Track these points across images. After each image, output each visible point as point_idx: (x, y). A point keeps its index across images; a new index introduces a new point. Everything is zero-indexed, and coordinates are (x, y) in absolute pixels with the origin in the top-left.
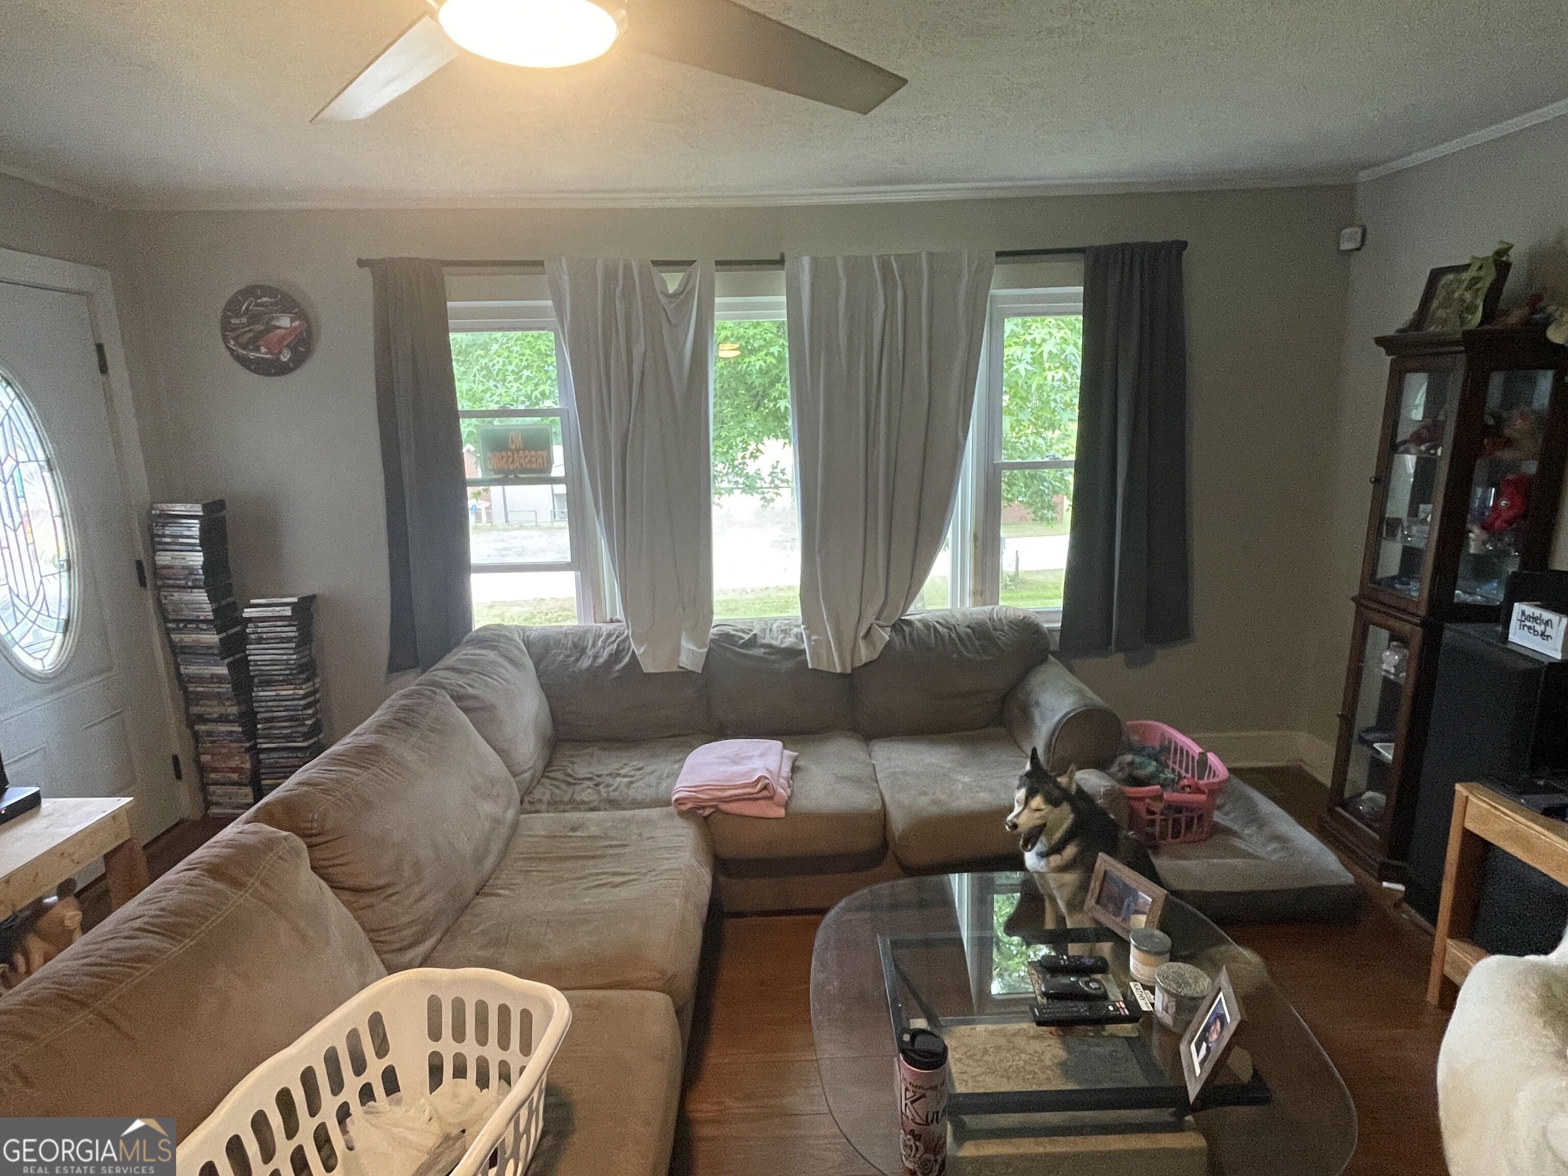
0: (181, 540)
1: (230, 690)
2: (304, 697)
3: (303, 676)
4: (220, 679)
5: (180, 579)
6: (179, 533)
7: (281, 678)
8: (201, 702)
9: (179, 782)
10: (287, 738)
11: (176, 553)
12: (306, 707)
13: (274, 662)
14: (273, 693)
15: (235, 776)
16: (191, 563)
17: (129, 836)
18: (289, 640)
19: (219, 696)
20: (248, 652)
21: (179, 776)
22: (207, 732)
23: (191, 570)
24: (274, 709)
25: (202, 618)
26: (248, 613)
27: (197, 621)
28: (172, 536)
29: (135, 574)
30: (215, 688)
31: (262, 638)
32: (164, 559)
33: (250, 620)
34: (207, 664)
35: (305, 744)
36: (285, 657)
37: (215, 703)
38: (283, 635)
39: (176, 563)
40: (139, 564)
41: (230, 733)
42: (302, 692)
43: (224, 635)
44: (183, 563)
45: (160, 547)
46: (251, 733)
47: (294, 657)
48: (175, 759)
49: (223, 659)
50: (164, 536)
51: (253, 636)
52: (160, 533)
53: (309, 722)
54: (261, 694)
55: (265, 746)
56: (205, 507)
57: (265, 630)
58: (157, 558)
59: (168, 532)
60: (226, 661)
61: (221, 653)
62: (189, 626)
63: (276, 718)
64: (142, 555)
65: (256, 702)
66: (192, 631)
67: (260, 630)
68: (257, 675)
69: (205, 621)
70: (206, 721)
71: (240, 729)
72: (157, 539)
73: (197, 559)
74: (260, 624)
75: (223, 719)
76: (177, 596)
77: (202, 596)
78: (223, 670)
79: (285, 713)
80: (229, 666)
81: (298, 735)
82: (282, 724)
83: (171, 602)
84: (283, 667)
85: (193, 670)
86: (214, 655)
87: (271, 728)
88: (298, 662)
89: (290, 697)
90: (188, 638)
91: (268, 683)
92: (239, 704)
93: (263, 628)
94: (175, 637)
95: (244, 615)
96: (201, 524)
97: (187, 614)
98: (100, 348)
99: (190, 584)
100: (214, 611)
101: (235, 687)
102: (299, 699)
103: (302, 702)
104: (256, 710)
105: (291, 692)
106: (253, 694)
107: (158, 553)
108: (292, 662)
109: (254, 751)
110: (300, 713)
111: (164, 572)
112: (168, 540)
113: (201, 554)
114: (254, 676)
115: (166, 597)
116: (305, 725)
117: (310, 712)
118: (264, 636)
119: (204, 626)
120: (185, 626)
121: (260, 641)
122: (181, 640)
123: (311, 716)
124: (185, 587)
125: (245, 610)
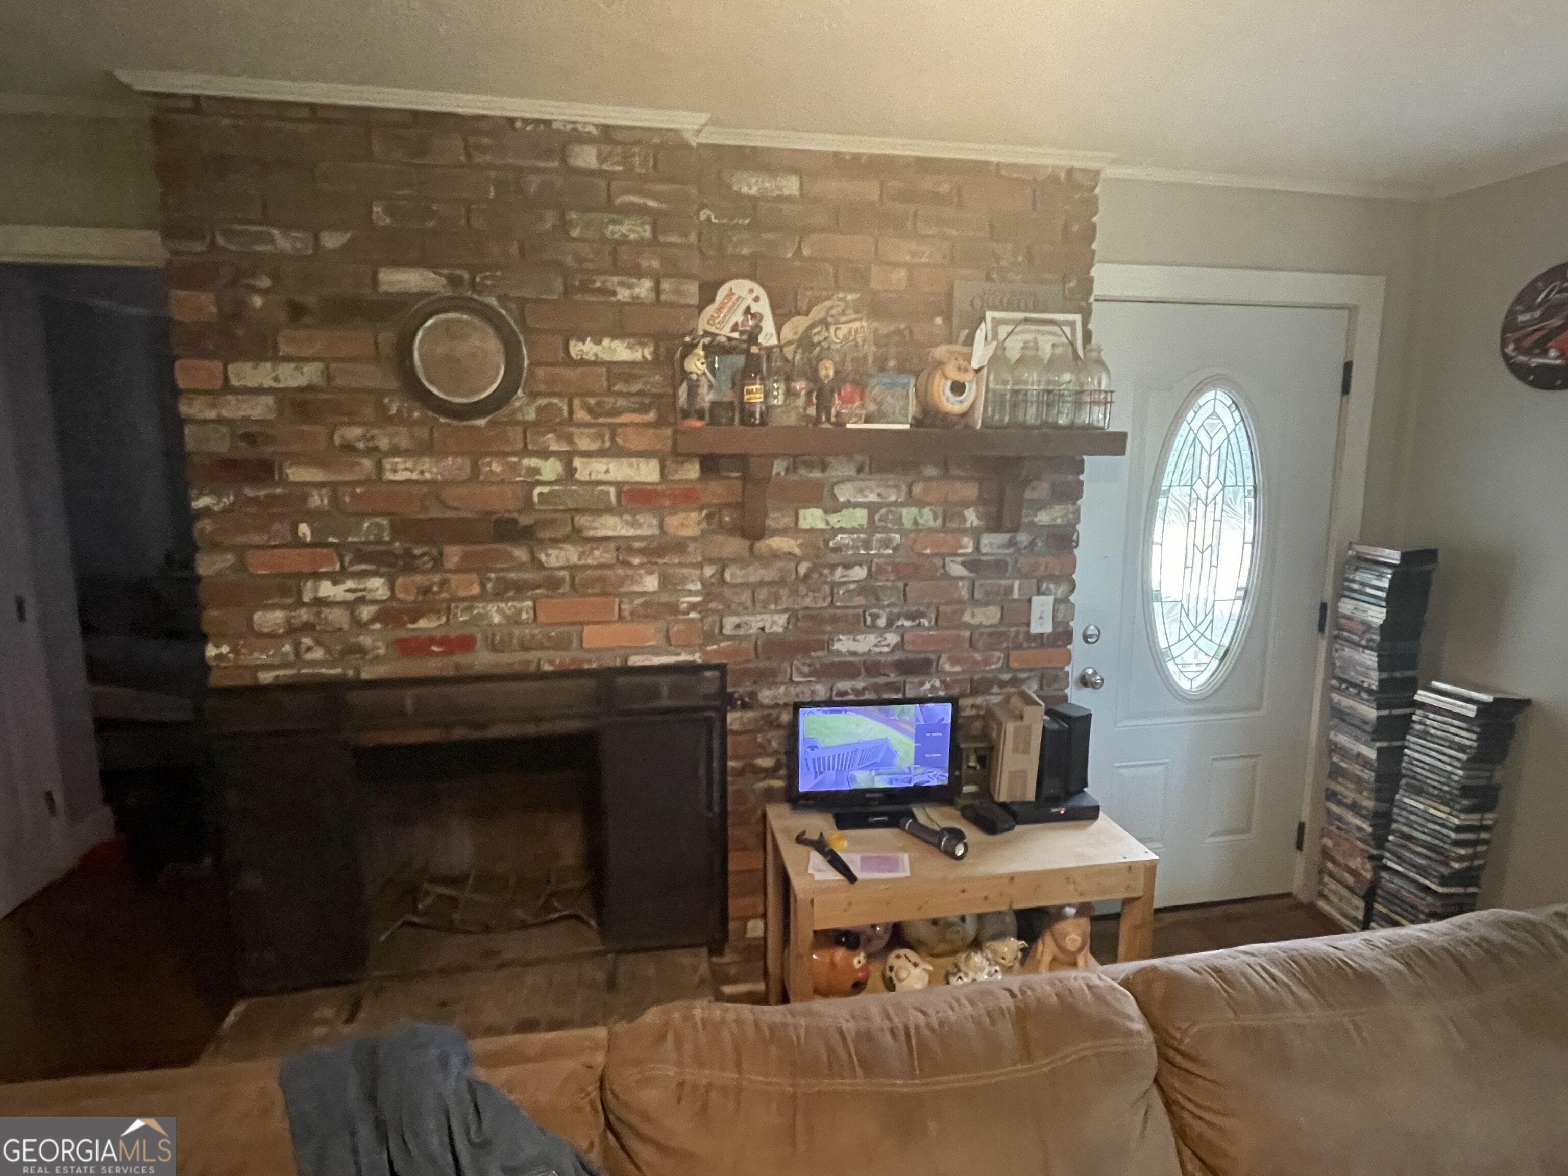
0: (1369, 590)
1: (1372, 780)
2: (1458, 829)
3: (1465, 802)
4: (1365, 763)
5: (1355, 634)
6: (1366, 581)
7: (1436, 792)
8: (1340, 780)
9: (1299, 853)
10: (1421, 870)
11: (1362, 604)
12: (1457, 843)
13: (1433, 769)
14: (1421, 807)
15: (1350, 880)
16: (1370, 619)
17: (1141, 894)
18: (1461, 748)
19: (1358, 781)
20: (1406, 744)
21: (1299, 846)
22: (1338, 815)
23: (1368, 626)
24: (1416, 826)
25: (1366, 685)
26: (1422, 696)
27: (1360, 687)
28: (1363, 584)
29: (1317, 617)
30: (1357, 769)
31: (1428, 733)
32: (1346, 606)
33: (1422, 706)
34: (1357, 739)
35: (1440, 890)
36: (1449, 768)
37: (1352, 786)
38: (1457, 739)
39: (1358, 615)
40: (1324, 607)
41: (1360, 829)
42: (1456, 821)
43: (1385, 713)
44: (1363, 616)
45: (1347, 593)
46: (1379, 841)
47: (1460, 772)
48: (1301, 826)
49: (1374, 740)
50: (1353, 581)
51: (1418, 727)
52: (1351, 577)
53: (1456, 865)
54: (1406, 800)
55: (1390, 864)
56: (1404, 556)
57: (1435, 724)
58: (1340, 605)
59: (1357, 578)
60: (1378, 744)
61: (1373, 733)
62: (1351, 689)
63: (1416, 839)
64: (1328, 596)
65: (1398, 807)
66: (1349, 696)
67: (1428, 722)
68: (1408, 776)
69: (1369, 691)
70: (1340, 803)
71: (1370, 830)
72: (1346, 584)
73: (1377, 615)
74: (1431, 715)
75: (1354, 807)
76: (1348, 652)
77: (1370, 659)
78: (1371, 754)
79: (1428, 838)
80: (1380, 751)
81: (1435, 873)
82: (1419, 849)
83: (1341, 658)
84: (1443, 780)
85: (1342, 739)
86: (1364, 731)
87: (1404, 847)
88: (1463, 781)
89: (1441, 821)
90: (1346, 703)
91: (1418, 791)
92: (1378, 800)
93: (1433, 722)
94: (1336, 697)
95: (1416, 697)
96: (1394, 575)
97: (1352, 675)
98: (1348, 367)
99: (1364, 642)
100: (1381, 681)
101: (1379, 779)
102: (1450, 829)
103: (1453, 835)
104: (1395, 817)
105: (1443, 816)
106: (1397, 797)
107: (1343, 599)
108: (1456, 778)
109: (1380, 867)
110: (1447, 847)
111: (1343, 621)
112: (1356, 586)
113: (1384, 610)
114: (1404, 776)
115: (1337, 651)
116: (1447, 865)
117: (1462, 852)
118: (1433, 731)
119: (1365, 695)
120: (1347, 688)
121: (1424, 735)
122: (1339, 703)
123: (1460, 858)
124: (1358, 645)
125: (1420, 692)
